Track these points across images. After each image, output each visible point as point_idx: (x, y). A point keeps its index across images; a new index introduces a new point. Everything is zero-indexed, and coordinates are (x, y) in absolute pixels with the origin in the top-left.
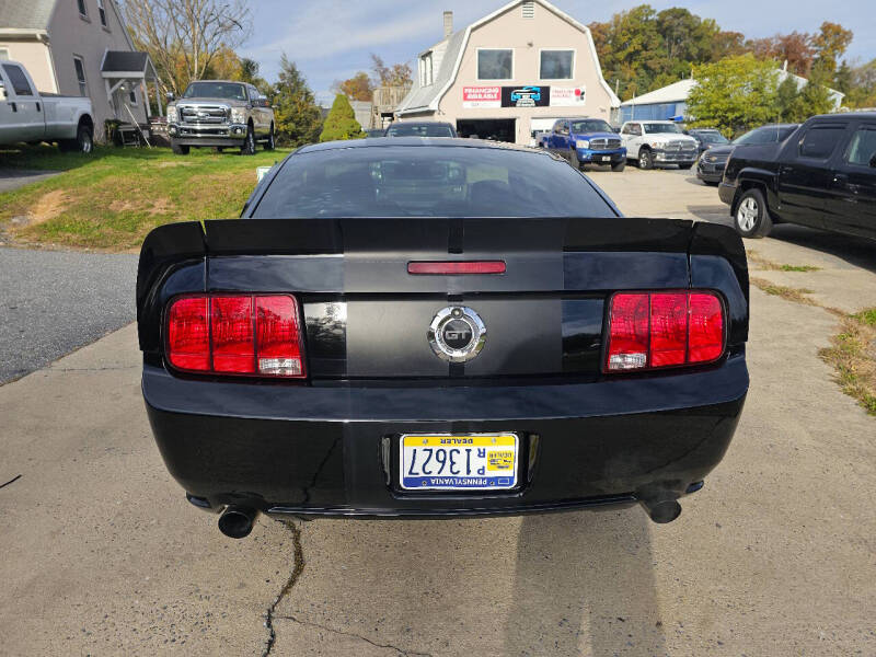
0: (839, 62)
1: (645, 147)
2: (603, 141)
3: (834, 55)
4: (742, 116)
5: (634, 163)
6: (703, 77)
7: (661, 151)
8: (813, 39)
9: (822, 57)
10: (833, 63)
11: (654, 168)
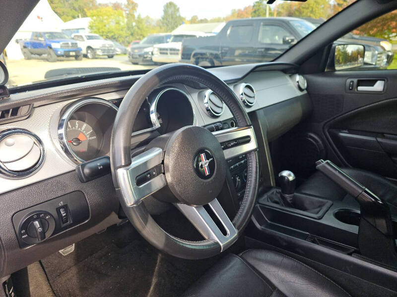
0: (136, 15)
1: (89, 48)
2: (68, 44)
3: (134, 12)
4: (115, 35)
5: (85, 56)
6: (93, 16)
7: (98, 49)
8: (125, 5)
9: (130, 13)
10: (134, 16)
11: (97, 58)
